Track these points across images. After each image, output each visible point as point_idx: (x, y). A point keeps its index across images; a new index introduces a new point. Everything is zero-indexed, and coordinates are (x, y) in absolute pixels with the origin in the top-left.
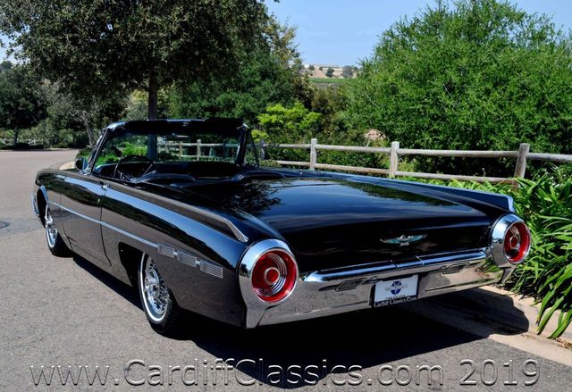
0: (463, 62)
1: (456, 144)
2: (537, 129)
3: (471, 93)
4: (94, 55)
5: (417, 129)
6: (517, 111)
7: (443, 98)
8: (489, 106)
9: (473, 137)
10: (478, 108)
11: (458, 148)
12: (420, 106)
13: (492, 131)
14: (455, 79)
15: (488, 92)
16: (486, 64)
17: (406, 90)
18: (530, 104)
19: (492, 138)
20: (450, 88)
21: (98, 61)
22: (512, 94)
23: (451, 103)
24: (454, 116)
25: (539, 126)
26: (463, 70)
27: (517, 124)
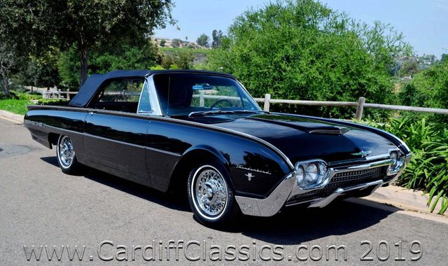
0: (296, 41)
2: (343, 88)
3: (303, 63)
5: (264, 86)
6: (332, 76)
7: (283, 66)
8: (314, 72)
9: (302, 92)
10: (307, 73)
11: (293, 99)
12: (265, 70)
14: (291, 52)
15: (313, 62)
16: (310, 43)
17: (257, 59)
18: (339, 69)
20: (288, 59)
22: (327, 65)
23: (288, 69)
24: (290, 78)
25: (345, 86)
26: (295, 47)
27: (331, 85)
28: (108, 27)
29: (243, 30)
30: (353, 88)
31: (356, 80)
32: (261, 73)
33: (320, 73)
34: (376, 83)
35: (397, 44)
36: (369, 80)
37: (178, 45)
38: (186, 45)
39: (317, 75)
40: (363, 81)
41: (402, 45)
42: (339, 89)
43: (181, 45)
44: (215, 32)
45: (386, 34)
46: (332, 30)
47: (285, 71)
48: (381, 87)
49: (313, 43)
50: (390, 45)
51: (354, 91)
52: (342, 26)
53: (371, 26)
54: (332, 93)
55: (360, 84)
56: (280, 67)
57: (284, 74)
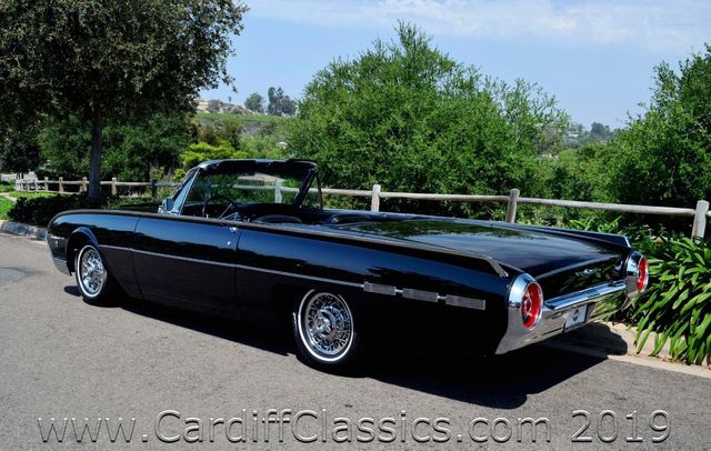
0: (408, 106)
1: (402, 187)
2: (476, 174)
3: (418, 137)
4: (49, 81)
6: (460, 157)
7: (391, 142)
8: (433, 151)
10: (424, 153)
11: (405, 191)
12: (364, 149)
13: (435, 176)
14: (401, 123)
15: (432, 137)
16: (426, 110)
17: (352, 133)
18: (469, 148)
19: (437, 182)
20: (396, 132)
21: (54, 89)
22: (453, 141)
23: (398, 147)
24: (400, 160)
25: (478, 171)
26: (406, 115)
27: (459, 169)
28: (139, 86)
29: (327, 90)
30: (489, 174)
31: (493, 162)
32: (357, 153)
33: (444, 153)
34: (521, 166)
35: (547, 111)
36: (510, 162)
37: (218, 109)
38: (229, 109)
39: (438, 155)
40: (504, 164)
41: (555, 113)
42: (471, 175)
43: (221, 109)
44: (271, 90)
45: (532, 96)
46: (456, 91)
47: (392, 149)
48: (528, 171)
49: (431, 110)
50: (538, 112)
51: (490, 177)
52: (469, 86)
53: (512, 87)
54: (460, 181)
55: (498, 168)
56: (386, 144)
57: (391, 154)
